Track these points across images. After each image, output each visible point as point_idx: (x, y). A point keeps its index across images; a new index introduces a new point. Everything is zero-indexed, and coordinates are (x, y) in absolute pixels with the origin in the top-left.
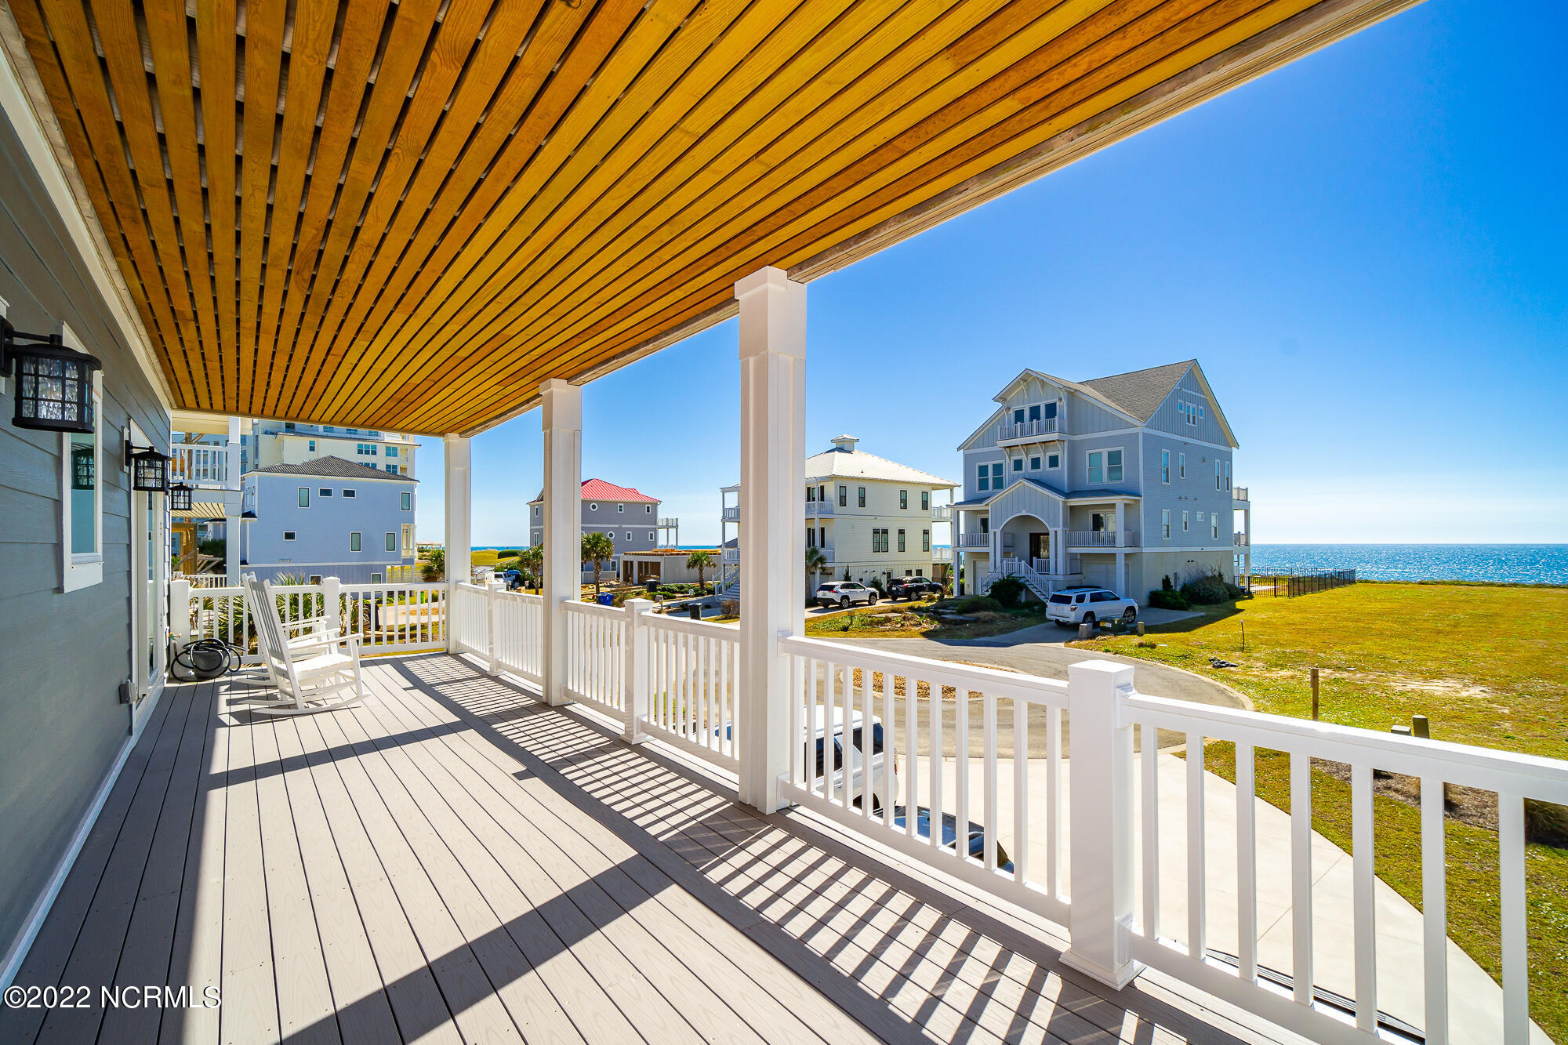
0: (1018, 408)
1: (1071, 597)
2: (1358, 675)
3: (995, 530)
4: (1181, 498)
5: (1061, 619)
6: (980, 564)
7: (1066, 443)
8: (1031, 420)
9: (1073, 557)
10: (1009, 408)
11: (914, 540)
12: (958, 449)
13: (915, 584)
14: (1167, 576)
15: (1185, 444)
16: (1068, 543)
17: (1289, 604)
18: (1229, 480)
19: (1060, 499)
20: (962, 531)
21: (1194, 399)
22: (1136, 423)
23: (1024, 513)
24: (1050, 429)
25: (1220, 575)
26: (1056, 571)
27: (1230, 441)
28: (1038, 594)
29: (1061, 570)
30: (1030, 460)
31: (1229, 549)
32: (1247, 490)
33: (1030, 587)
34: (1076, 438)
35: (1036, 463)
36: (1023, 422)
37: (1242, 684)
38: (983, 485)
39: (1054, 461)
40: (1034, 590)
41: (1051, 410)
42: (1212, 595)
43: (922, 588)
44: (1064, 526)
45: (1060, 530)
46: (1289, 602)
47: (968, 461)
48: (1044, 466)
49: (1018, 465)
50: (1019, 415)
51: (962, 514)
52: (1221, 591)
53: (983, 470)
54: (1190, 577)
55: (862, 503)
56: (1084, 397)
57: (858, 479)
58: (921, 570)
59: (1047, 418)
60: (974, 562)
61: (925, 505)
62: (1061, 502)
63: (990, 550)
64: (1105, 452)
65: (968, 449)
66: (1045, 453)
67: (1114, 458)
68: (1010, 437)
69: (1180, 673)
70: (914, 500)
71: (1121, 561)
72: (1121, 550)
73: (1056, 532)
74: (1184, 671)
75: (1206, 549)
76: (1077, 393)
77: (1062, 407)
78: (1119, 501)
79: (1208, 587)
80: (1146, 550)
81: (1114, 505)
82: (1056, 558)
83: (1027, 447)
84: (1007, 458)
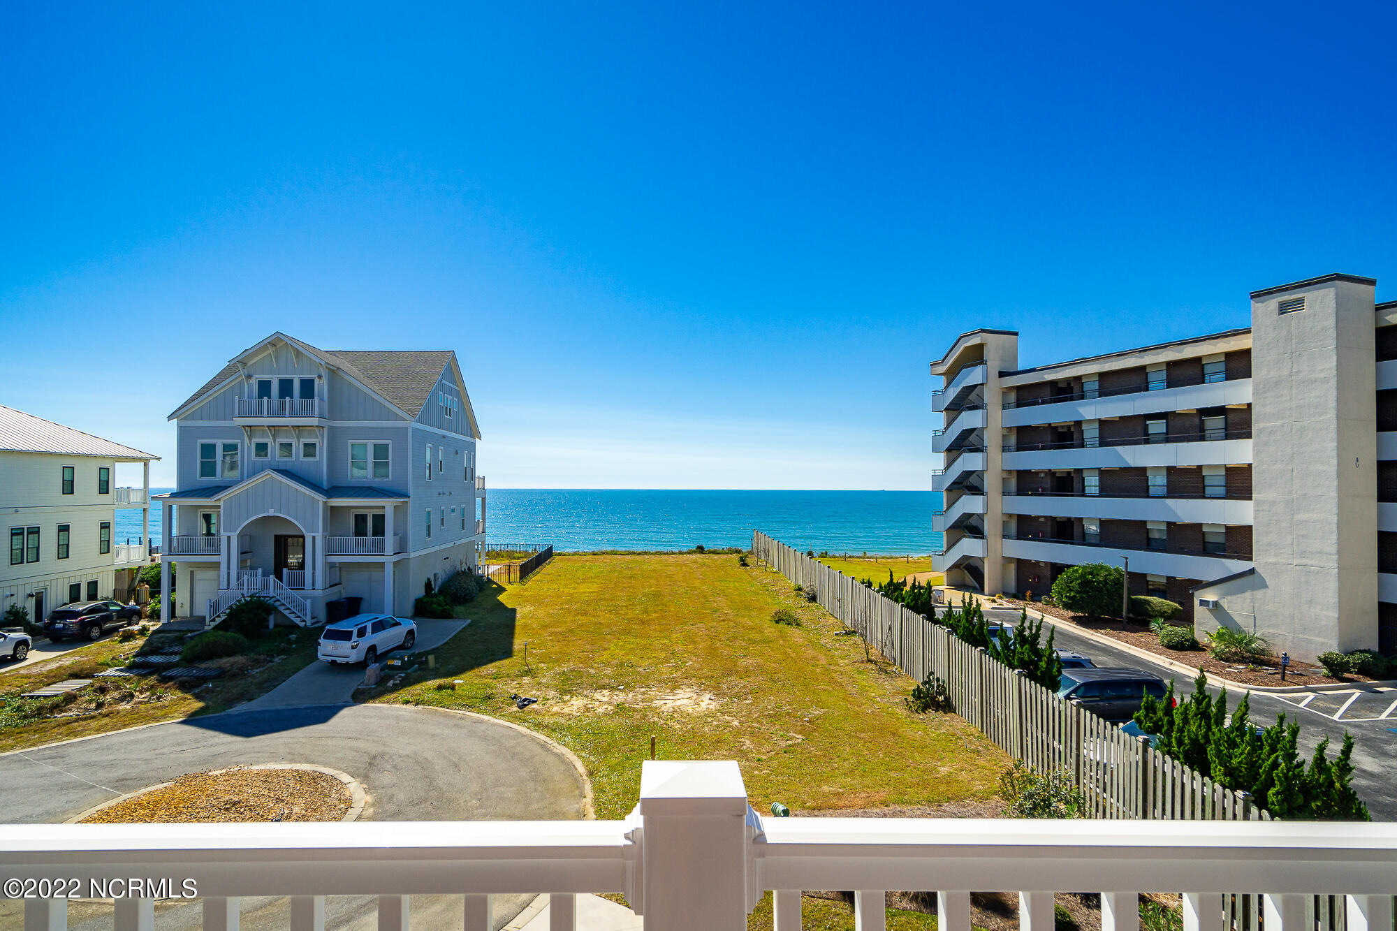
0: (265, 377)
1: (352, 631)
2: (630, 696)
3: (229, 534)
4: (439, 494)
5: (339, 660)
6: (199, 575)
7: (326, 430)
8: (281, 397)
9: (332, 566)
10: (249, 377)
11: (84, 539)
12: (170, 418)
13: (97, 616)
14: (429, 579)
15: (444, 437)
16: (329, 552)
18: (473, 471)
19: (321, 498)
20: (175, 532)
21: (448, 391)
22: (405, 415)
23: (271, 513)
24: (307, 411)
25: (469, 569)
26: (313, 585)
27: (474, 432)
28: (292, 617)
29: (319, 584)
30: (278, 446)
31: (472, 539)
32: (484, 478)
33: (281, 609)
34: (338, 424)
35: (286, 448)
36: (269, 397)
37: (554, 730)
38: (208, 469)
39: (310, 449)
40: (286, 612)
41: (308, 388)
42: (466, 595)
44: (324, 531)
45: (319, 536)
46: (525, 590)
47: (185, 437)
48: (297, 454)
49: (262, 448)
50: (264, 387)
51: (174, 507)
52: (472, 586)
53: (208, 450)
54: (446, 572)
56: (346, 377)
58: (96, 582)
59: (302, 397)
60: (192, 573)
61: (104, 487)
62: (321, 504)
63: (222, 559)
64: (370, 444)
65: (185, 419)
66: (298, 438)
67: (381, 452)
68: (250, 414)
69: (495, 725)
70: (86, 481)
71: (389, 571)
72: (389, 559)
73: (314, 538)
74: (496, 721)
75: (457, 543)
76: (340, 373)
77: (321, 386)
78: (388, 504)
79: (464, 586)
80: (412, 555)
81: (383, 507)
82: (314, 568)
83: (275, 430)
84: (246, 439)
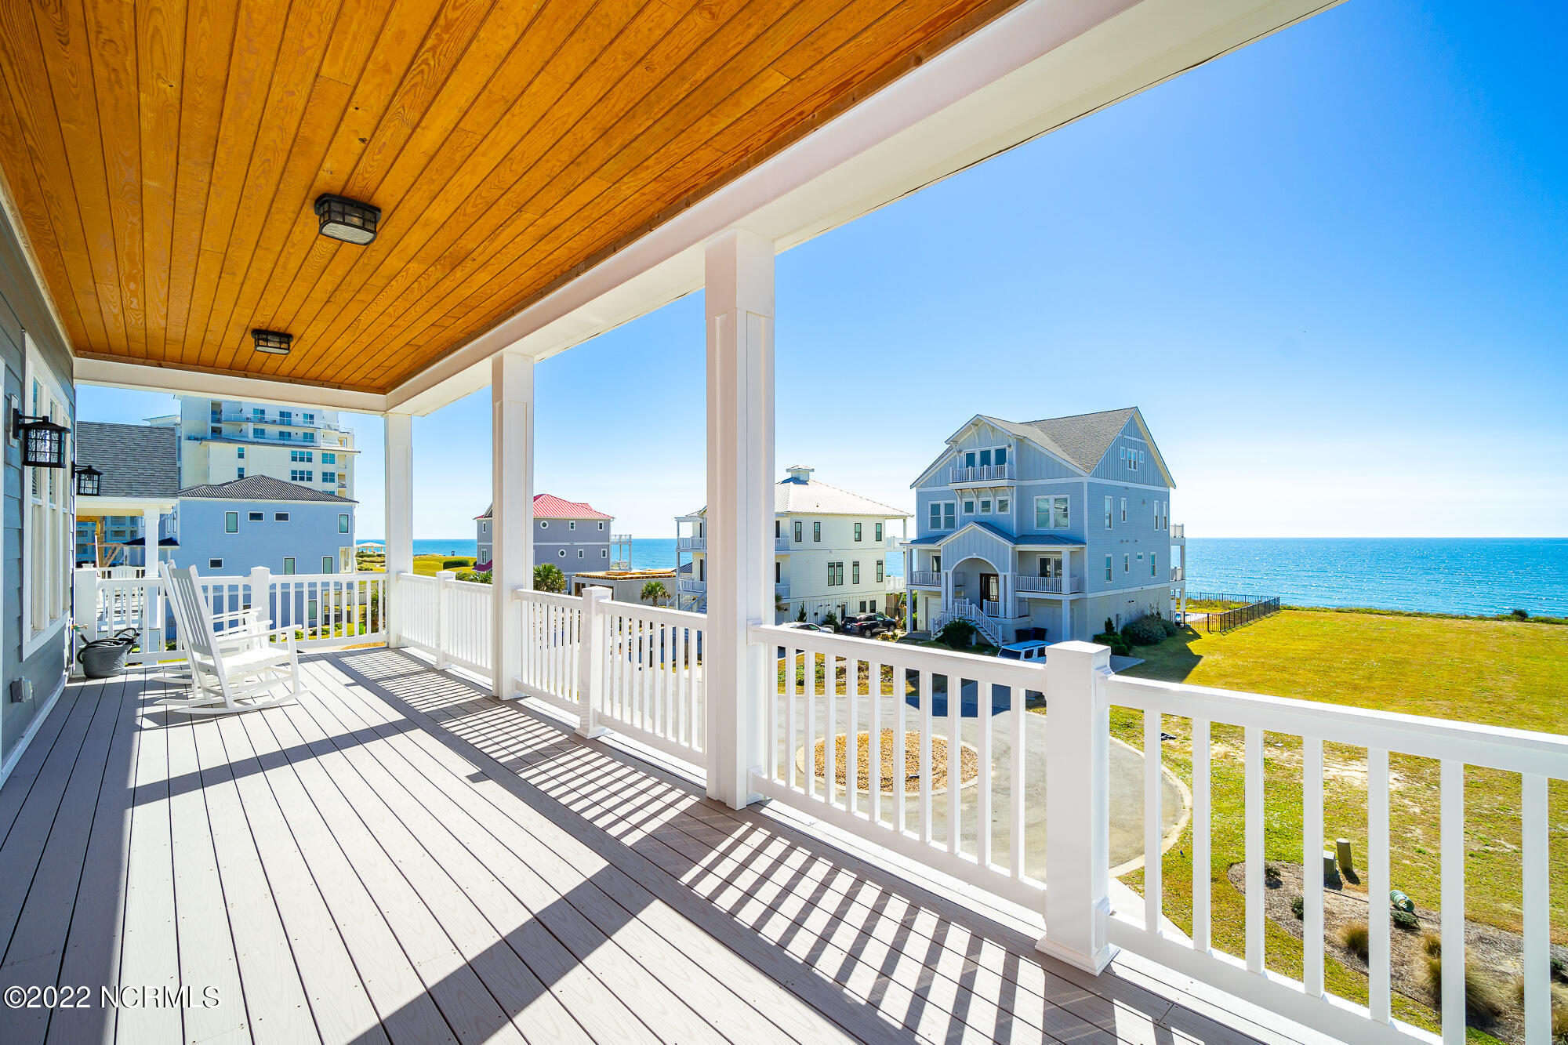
0: (969, 451)
1: (1020, 653)
2: (1285, 754)
3: (947, 571)
4: (1122, 541)
6: (932, 600)
7: (1015, 488)
8: (982, 465)
9: (1022, 600)
10: (960, 451)
11: (868, 572)
12: (911, 487)
13: (869, 622)
14: (1109, 619)
15: (1127, 488)
16: (1017, 588)
17: (1222, 643)
18: (1166, 519)
19: (1010, 545)
20: (914, 569)
21: (1133, 445)
22: (1083, 473)
23: (975, 556)
24: (1000, 475)
25: (1158, 614)
26: (1005, 614)
27: (1167, 482)
28: (988, 637)
29: (1009, 614)
30: (980, 504)
31: (1165, 585)
32: (1183, 526)
33: (980, 630)
34: (1025, 483)
35: (986, 505)
36: (973, 466)
37: (1180, 766)
38: (935, 523)
39: (1003, 505)
40: (984, 634)
41: (1001, 455)
42: (1150, 637)
43: (875, 625)
44: (1013, 571)
45: (1009, 575)
46: (1222, 640)
47: (921, 498)
48: (994, 510)
49: (969, 507)
50: (970, 458)
51: (915, 552)
52: (1158, 630)
53: (935, 509)
54: (1130, 615)
55: (817, 538)
56: (1030, 443)
57: (813, 514)
58: (875, 601)
59: (997, 464)
60: (927, 598)
61: (879, 537)
62: (1010, 549)
63: (942, 589)
64: (1051, 498)
65: (921, 486)
66: (995, 496)
67: (1060, 505)
68: (962, 480)
69: (1123, 748)
70: (869, 532)
71: (1066, 608)
72: (1066, 597)
73: (1005, 576)
74: (1127, 746)
75: (1145, 588)
76: (1026, 441)
77: (1011, 453)
78: (1065, 550)
79: (1147, 628)
80: (1089, 596)
81: (1060, 553)
82: (1005, 601)
83: (977, 491)
84: (959, 499)
